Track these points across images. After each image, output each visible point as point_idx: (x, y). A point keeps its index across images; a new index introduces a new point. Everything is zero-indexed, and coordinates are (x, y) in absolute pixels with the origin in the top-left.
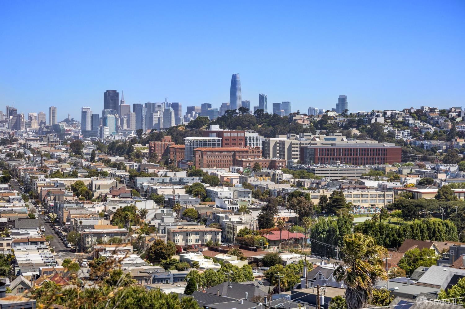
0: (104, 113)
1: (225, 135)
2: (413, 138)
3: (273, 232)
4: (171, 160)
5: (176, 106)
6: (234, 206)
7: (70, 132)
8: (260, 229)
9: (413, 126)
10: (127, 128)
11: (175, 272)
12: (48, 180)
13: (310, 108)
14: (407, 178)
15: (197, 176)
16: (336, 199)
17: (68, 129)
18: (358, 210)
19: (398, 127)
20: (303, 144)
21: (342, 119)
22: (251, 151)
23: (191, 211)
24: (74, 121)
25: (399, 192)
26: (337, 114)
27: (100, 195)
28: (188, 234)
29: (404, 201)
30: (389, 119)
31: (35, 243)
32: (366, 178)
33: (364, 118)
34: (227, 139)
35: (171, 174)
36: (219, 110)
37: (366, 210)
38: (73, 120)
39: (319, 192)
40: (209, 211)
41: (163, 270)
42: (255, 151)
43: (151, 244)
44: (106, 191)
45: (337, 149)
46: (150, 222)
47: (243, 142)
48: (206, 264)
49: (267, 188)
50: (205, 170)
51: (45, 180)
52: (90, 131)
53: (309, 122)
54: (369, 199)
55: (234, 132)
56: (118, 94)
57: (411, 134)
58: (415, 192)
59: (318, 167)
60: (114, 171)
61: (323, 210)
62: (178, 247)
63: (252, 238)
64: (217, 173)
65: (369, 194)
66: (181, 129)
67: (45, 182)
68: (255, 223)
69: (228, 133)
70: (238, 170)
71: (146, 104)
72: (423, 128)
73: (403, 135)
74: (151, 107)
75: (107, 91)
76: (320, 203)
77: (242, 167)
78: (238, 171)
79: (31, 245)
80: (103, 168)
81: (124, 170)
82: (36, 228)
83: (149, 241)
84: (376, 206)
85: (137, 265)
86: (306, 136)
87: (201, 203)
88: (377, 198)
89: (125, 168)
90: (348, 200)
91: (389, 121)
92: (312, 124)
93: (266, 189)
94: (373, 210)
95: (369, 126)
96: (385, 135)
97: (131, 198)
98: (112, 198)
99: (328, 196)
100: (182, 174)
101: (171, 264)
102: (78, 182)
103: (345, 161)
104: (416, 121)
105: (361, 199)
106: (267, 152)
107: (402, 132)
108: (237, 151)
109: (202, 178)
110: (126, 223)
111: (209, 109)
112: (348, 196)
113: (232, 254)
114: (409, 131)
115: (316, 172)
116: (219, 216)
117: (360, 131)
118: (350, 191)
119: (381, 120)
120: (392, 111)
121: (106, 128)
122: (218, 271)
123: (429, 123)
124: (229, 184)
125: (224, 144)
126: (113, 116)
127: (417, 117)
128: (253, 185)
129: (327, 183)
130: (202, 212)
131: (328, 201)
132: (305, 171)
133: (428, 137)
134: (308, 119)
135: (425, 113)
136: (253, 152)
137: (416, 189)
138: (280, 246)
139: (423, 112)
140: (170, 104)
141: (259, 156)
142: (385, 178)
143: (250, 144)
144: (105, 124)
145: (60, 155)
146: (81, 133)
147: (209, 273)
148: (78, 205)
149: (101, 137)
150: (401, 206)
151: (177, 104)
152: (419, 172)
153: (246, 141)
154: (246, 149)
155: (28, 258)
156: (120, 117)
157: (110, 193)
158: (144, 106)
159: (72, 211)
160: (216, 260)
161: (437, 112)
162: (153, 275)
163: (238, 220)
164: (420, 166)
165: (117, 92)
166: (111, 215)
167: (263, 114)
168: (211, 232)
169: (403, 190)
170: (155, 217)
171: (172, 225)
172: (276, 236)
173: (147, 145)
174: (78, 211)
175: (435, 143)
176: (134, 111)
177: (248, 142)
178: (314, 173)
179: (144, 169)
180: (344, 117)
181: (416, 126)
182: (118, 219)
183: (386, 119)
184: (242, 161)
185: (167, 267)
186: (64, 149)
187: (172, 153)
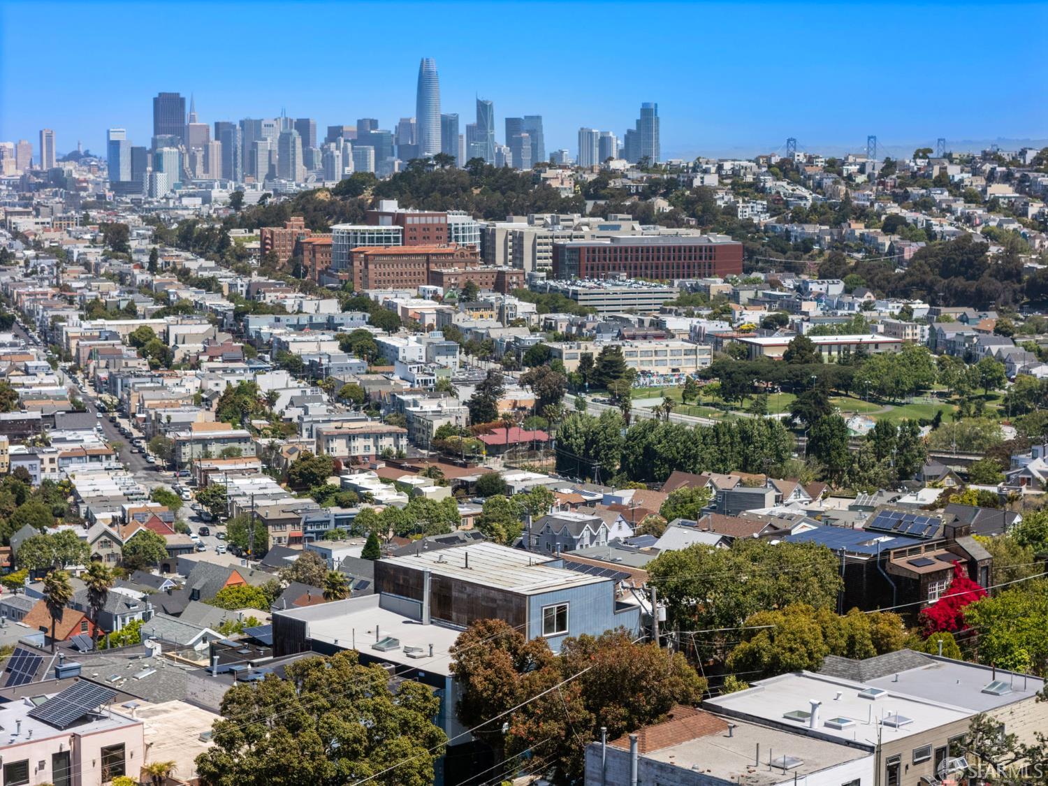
0: (155, 142)
1: (409, 220)
2: (771, 216)
3: (495, 430)
4: (306, 267)
5: (304, 127)
6: (428, 378)
7: (85, 184)
8: (473, 424)
9: (773, 192)
10: (204, 172)
11: (336, 510)
12: (86, 324)
13: (582, 129)
14: (745, 312)
15: (360, 310)
16: (609, 361)
17: (82, 178)
18: (647, 379)
19: (745, 194)
20: (557, 237)
21: (636, 175)
22: (458, 253)
23: (353, 387)
24: (90, 156)
25: (726, 342)
26: (628, 166)
27: (185, 355)
28: (351, 437)
29: (729, 362)
30: (727, 177)
31: (95, 457)
32: (670, 312)
33: (679, 176)
34: (414, 228)
35: (309, 305)
36: (393, 132)
37: (662, 379)
38: (87, 154)
39: (579, 348)
40: (385, 390)
41: (317, 506)
42: (466, 253)
43: (294, 457)
44: (195, 347)
45: (621, 248)
46: (282, 413)
47: (444, 234)
48: (386, 494)
49: (488, 335)
50: (372, 294)
51: (81, 326)
52: (127, 182)
53: (573, 182)
54: (669, 357)
55: (426, 215)
56: (182, 101)
57: (768, 210)
58: (752, 344)
59: (584, 286)
60: (201, 296)
61: (585, 381)
62: (336, 461)
63: (459, 442)
64: (395, 301)
65: (668, 349)
66: (321, 196)
67: (82, 330)
68: (465, 412)
69: (415, 217)
70: (435, 292)
71: (242, 123)
72: (792, 196)
73: (754, 212)
74: (252, 128)
75: (160, 94)
76: (580, 368)
77: (442, 285)
78: (435, 297)
79: (91, 461)
80: (179, 289)
81: (220, 295)
82: (91, 429)
83: (290, 452)
84: (681, 372)
85: (275, 497)
86: (563, 220)
87: (369, 369)
88: (683, 357)
89: (219, 290)
90: (631, 363)
91: (729, 181)
92: (578, 188)
93: (485, 338)
94: (674, 378)
95: (688, 193)
96: (718, 211)
97: (244, 361)
98: (208, 361)
99: (596, 355)
100: (331, 307)
101: (327, 493)
102: (143, 330)
103: (635, 273)
104: (779, 183)
105: (654, 358)
106: (490, 251)
107: (751, 204)
108: (433, 255)
109: (368, 315)
110: (243, 417)
111: (372, 132)
112: (630, 354)
113: (425, 475)
114: (765, 203)
115: (580, 297)
116: (402, 400)
117: (671, 204)
118: (636, 343)
119: (712, 180)
120: (734, 160)
121: (161, 178)
122: (404, 509)
123: (805, 186)
124: (417, 326)
125: (407, 238)
126: (175, 150)
127: (781, 175)
128: (463, 328)
129: (596, 325)
130: (372, 389)
131: (595, 365)
132: (560, 295)
133: (800, 217)
134: (570, 176)
135: (797, 167)
136: (462, 255)
137: (755, 337)
138: (506, 456)
139: (792, 165)
140: (291, 120)
141: (473, 263)
142: (706, 312)
143: (457, 238)
144: (158, 167)
145: (85, 254)
146: (108, 185)
147: (391, 511)
148: (154, 379)
149: (151, 195)
150: (722, 372)
151: (308, 121)
152: (770, 295)
153: (448, 233)
154: (450, 249)
155: (96, 488)
156: (188, 150)
157: (205, 351)
158: (238, 127)
159: (146, 394)
160: (401, 487)
161: (821, 163)
162: (303, 516)
163: (435, 408)
164: (774, 285)
165: (181, 96)
166: (214, 398)
167: (483, 167)
168: (390, 434)
169: (732, 338)
170: (292, 403)
171: (324, 422)
172: (499, 437)
173: (257, 232)
174: (158, 394)
175: (811, 229)
176: (217, 138)
177: (454, 235)
178: (577, 300)
179: (258, 293)
180: (642, 170)
181: (778, 193)
182: (228, 409)
183: (722, 178)
184: (441, 274)
185: (320, 498)
186: (88, 236)
187: (306, 253)
